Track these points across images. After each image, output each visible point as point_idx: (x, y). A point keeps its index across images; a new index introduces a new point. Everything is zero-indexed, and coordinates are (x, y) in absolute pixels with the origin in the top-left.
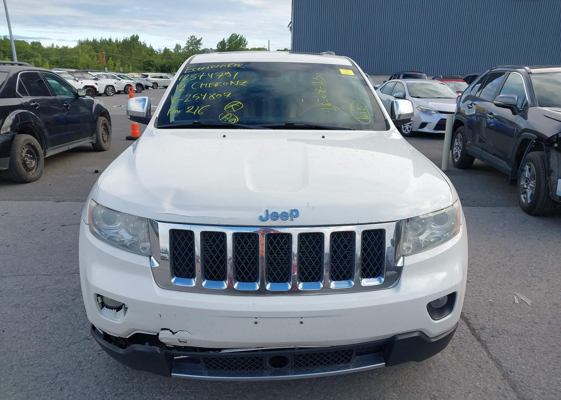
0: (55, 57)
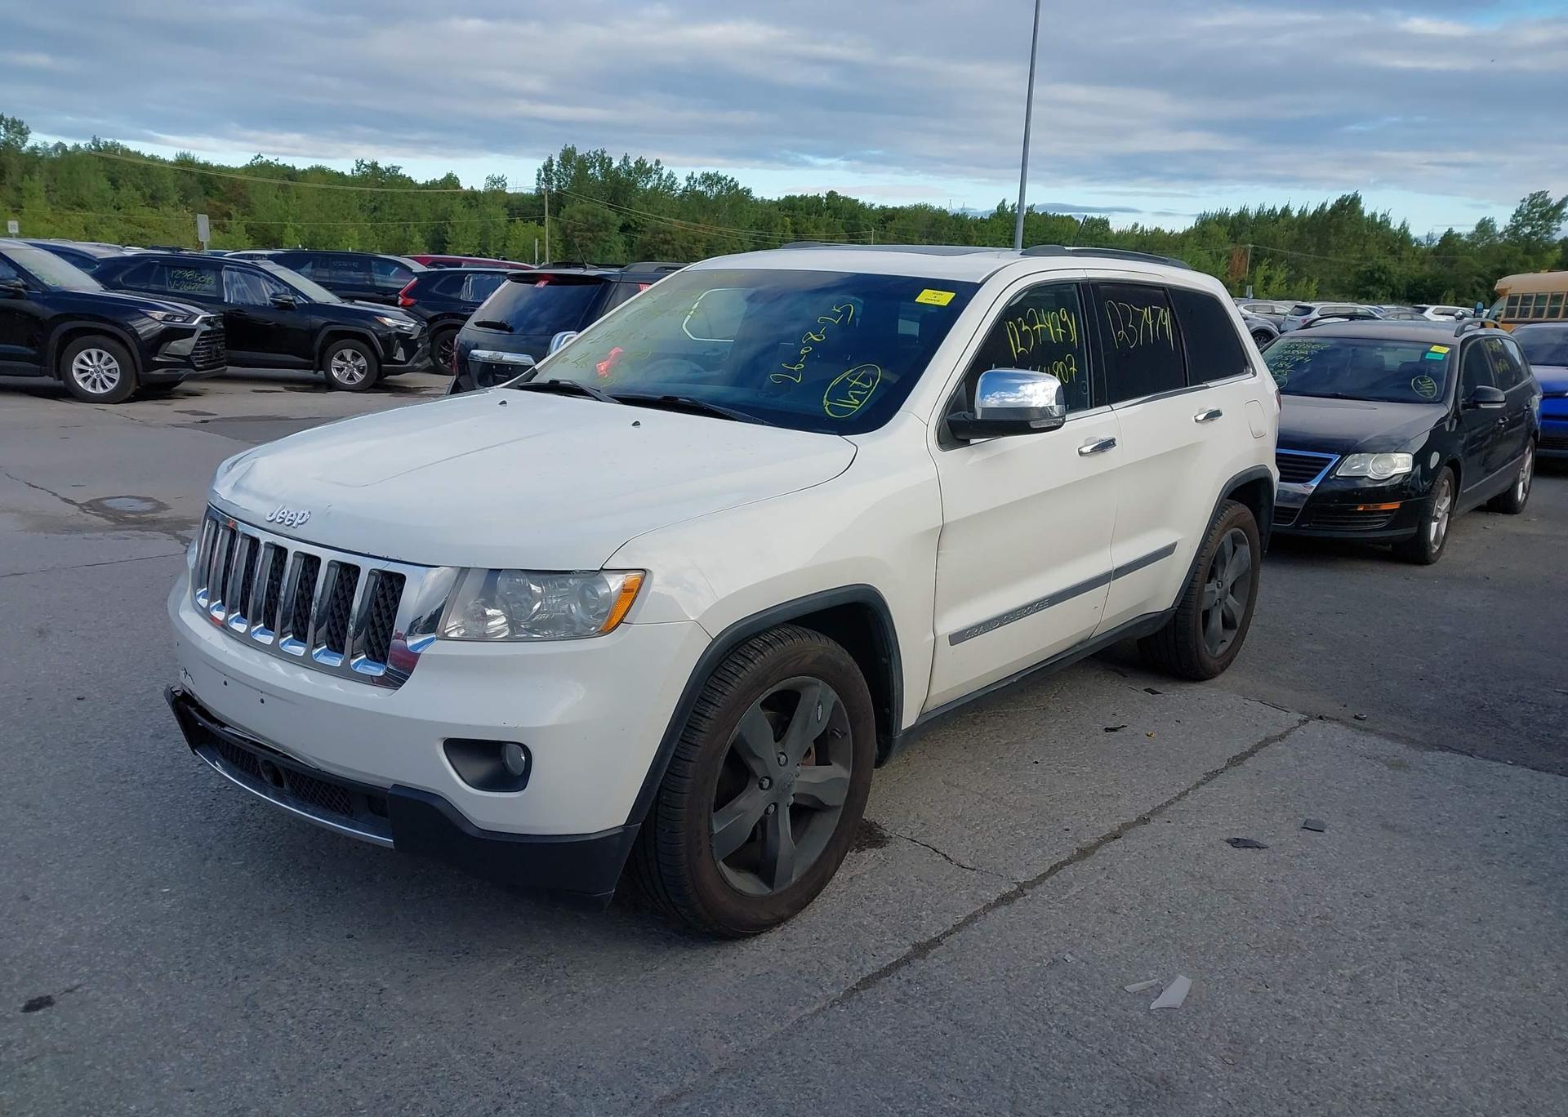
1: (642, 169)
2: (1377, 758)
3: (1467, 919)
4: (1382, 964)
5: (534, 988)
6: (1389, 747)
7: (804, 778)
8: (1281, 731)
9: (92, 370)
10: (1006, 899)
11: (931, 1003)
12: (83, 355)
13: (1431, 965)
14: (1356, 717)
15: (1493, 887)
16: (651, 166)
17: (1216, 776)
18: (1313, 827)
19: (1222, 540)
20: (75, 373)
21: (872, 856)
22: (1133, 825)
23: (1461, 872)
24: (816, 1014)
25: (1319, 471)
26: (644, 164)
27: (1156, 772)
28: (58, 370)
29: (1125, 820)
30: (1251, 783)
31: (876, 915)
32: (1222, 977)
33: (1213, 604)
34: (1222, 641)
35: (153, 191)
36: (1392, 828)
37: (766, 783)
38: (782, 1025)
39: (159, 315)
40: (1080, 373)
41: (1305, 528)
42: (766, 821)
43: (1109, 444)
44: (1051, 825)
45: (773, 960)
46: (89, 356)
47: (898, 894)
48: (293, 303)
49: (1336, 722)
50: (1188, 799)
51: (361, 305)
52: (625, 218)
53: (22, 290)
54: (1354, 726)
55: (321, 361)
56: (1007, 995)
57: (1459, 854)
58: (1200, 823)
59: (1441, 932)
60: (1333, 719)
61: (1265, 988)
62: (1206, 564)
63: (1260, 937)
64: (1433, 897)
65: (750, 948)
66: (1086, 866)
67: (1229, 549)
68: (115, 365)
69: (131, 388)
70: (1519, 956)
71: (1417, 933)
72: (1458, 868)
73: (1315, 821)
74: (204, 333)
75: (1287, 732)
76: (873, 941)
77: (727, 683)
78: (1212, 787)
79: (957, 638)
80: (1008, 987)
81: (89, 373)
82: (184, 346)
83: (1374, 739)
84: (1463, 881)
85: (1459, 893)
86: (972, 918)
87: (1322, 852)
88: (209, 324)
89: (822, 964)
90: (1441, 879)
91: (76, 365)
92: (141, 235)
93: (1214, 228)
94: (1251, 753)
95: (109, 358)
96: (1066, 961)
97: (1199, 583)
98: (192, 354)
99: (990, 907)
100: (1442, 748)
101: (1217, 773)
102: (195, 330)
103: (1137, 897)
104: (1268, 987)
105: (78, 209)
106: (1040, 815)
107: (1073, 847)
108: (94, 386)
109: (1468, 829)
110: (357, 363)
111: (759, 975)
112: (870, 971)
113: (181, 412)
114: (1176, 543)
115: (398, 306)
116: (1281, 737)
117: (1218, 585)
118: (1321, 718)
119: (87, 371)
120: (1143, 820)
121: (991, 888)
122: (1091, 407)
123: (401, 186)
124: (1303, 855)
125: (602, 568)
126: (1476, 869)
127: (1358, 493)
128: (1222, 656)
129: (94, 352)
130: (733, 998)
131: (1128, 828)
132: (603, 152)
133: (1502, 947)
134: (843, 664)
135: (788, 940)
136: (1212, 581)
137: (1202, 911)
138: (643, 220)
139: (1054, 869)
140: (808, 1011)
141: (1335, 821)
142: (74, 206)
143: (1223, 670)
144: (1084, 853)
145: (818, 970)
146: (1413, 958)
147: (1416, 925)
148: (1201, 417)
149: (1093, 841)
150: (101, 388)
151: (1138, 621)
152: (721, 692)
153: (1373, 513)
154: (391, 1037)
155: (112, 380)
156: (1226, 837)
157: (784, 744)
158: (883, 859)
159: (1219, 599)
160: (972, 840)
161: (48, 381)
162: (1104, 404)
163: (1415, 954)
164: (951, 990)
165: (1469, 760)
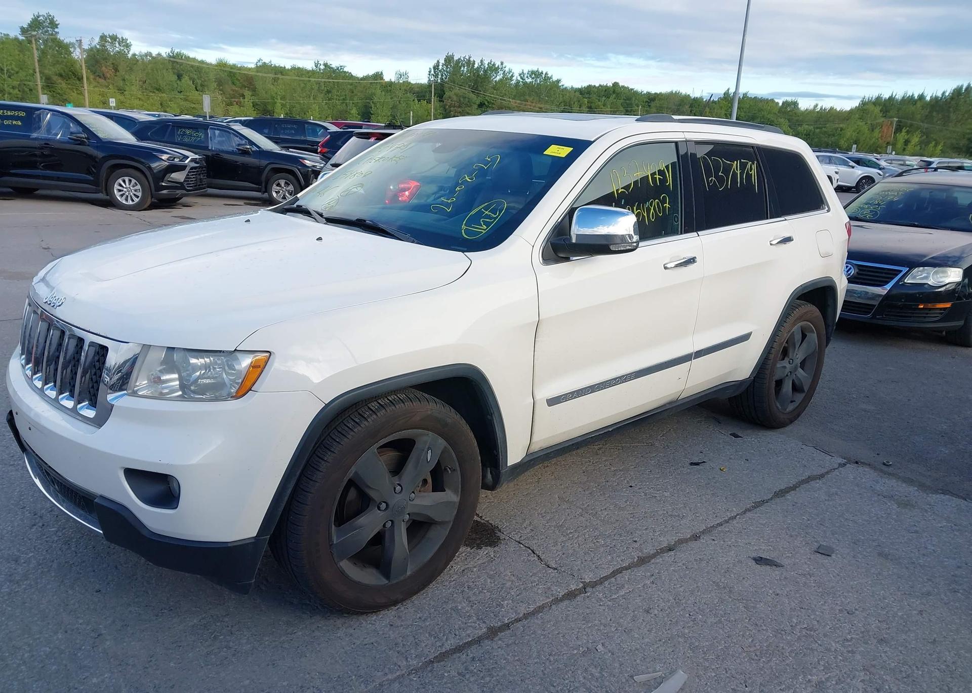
0: (807, 126)
1: (493, 69)
2: (891, 497)
3: (924, 639)
4: (845, 673)
5: (204, 642)
6: (903, 489)
7: (417, 502)
8: (824, 471)
9: (126, 190)
10: (571, 595)
11: (483, 678)
12: (120, 181)
13: (884, 677)
14: (884, 464)
15: (953, 612)
16: (498, 66)
17: (761, 505)
18: (824, 552)
19: (793, 330)
20: (116, 192)
21: (485, 553)
22: (685, 541)
23: (931, 597)
24: (395, 680)
25: (892, 279)
26: (494, 65)
27: (717, 499)
28: (106, 190)
29: (681, 536)
30: (787, 512)
31: (470, 601)
32: (714, 674)
33: (786, 375)
34: (792, 402)
35: (202, 81)
36: (886, 556)
37: (383, 506)
38: (366, 687)
39: (165, 157)
40: (673, 209)
41: (879, 319)
42: (385, 532)
43: (692, 261)
44: (625, 536)
45: (381, 633)
46: (124, 181)
47: (493, 585)
48: (250, 150)
49: (868, 467)
50: (735, 522)
51: (293, 153)
52: (481, 99)
53: (85, 140)
54: (882, 471)
55: (266, 188)
56: (542, 676)
57: (933, 582)
58: (737, 542)
59: (900, 648)
60: (866, 464)
61: (744, 687)
62: (778, 348)
63: (754, 642)
64: (901, 618)
65: (369, 622)
66: (640, 572)
67: (798, 337)
68: (139, 187)
69: (148, 202)
70: (961, 677)
71: (880, 648)
72: (929, 594)
73: (826, 546)
74: (192, 168)
75: (827, 473)
76: (460, 623)
77: (343, 435)
78: (756, 513)
79: (553, 402)
80: (545, 669)
81: (124, 192)
82: (179, 176)
83: (893, 482)
84: (930, 605)
85: (924, 615)
86: (540, 609)
87: (824, 573)
88: (196, 163)
89: (415, 639)
90: (913, 602)
91: (116, 187)
92: (193, 108)
93: (872, 107)
94: (794, 488)
95: (135, 183)
96: (597, 650)
97: (772, 361)
98: (184, 181)
99: (557, 601)
100: (944, 492)
101: (763, 502)
102: (187, 166)
103: (669, 601)
104: (746, 687)
105: (157, 92)
106: (620, 528)
107: (635, 555)
108: (127, 200)
109: (945, 561)
110: (288, 189)
111: (366, 644)
112: (448, 648)
113: (176, 217)
114: (752, 332)
115: (317, 153)
116: (822, 476)
117: (789, 362)
118: (857, 463)
119: (123, 191)
120: (696, 537)
121: (562, 585)
122: (681, 234)
123: (344, 78)
124: (809, 574)
125: (236, 350)
126: (943, 596)
127: (919, 295)
128: (791, 412)
129: (127, 179)
130: (340, 661)
131: (683, 543)
132: (470, 58)
133: (948, 666)
134: (449, 421)
135: (399, 617)
136: (786, 359)
137: (716, 615)
138: (493, 100)
139: (614, 574)
140: (390, 677)
141: (842, 548)
142: (155, 90)
143: (791, 422)
144: (643, 561)
145: (411, 644)
146: (872, 669)
147: (882, 641)
148: (774, 242)
149: (652, 552)
150: (131, 201)
151: (721, 387)
152: (338, 442)
153: (930, 309)
154: (86, 674)
155: (137, 197)
156: (754, 555)
157: (400, 479)
158: (492, 556)
159: (790, 372)
160: (563, 545)
161: (101, 196)
162: (693, 231)
163: (874, 666)
164: (501, 668)
165: (963, 503)
